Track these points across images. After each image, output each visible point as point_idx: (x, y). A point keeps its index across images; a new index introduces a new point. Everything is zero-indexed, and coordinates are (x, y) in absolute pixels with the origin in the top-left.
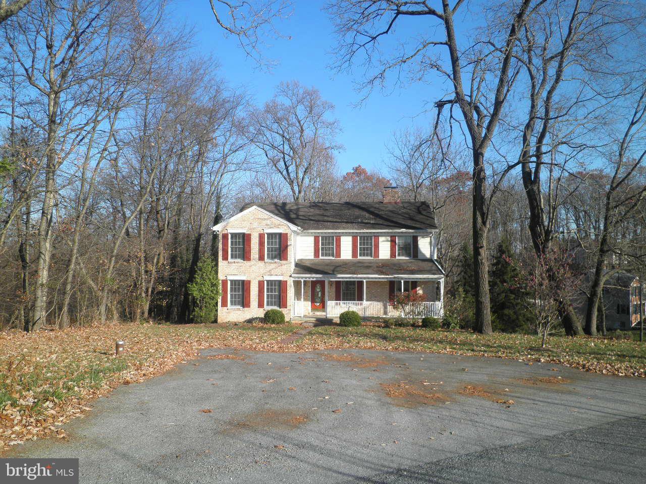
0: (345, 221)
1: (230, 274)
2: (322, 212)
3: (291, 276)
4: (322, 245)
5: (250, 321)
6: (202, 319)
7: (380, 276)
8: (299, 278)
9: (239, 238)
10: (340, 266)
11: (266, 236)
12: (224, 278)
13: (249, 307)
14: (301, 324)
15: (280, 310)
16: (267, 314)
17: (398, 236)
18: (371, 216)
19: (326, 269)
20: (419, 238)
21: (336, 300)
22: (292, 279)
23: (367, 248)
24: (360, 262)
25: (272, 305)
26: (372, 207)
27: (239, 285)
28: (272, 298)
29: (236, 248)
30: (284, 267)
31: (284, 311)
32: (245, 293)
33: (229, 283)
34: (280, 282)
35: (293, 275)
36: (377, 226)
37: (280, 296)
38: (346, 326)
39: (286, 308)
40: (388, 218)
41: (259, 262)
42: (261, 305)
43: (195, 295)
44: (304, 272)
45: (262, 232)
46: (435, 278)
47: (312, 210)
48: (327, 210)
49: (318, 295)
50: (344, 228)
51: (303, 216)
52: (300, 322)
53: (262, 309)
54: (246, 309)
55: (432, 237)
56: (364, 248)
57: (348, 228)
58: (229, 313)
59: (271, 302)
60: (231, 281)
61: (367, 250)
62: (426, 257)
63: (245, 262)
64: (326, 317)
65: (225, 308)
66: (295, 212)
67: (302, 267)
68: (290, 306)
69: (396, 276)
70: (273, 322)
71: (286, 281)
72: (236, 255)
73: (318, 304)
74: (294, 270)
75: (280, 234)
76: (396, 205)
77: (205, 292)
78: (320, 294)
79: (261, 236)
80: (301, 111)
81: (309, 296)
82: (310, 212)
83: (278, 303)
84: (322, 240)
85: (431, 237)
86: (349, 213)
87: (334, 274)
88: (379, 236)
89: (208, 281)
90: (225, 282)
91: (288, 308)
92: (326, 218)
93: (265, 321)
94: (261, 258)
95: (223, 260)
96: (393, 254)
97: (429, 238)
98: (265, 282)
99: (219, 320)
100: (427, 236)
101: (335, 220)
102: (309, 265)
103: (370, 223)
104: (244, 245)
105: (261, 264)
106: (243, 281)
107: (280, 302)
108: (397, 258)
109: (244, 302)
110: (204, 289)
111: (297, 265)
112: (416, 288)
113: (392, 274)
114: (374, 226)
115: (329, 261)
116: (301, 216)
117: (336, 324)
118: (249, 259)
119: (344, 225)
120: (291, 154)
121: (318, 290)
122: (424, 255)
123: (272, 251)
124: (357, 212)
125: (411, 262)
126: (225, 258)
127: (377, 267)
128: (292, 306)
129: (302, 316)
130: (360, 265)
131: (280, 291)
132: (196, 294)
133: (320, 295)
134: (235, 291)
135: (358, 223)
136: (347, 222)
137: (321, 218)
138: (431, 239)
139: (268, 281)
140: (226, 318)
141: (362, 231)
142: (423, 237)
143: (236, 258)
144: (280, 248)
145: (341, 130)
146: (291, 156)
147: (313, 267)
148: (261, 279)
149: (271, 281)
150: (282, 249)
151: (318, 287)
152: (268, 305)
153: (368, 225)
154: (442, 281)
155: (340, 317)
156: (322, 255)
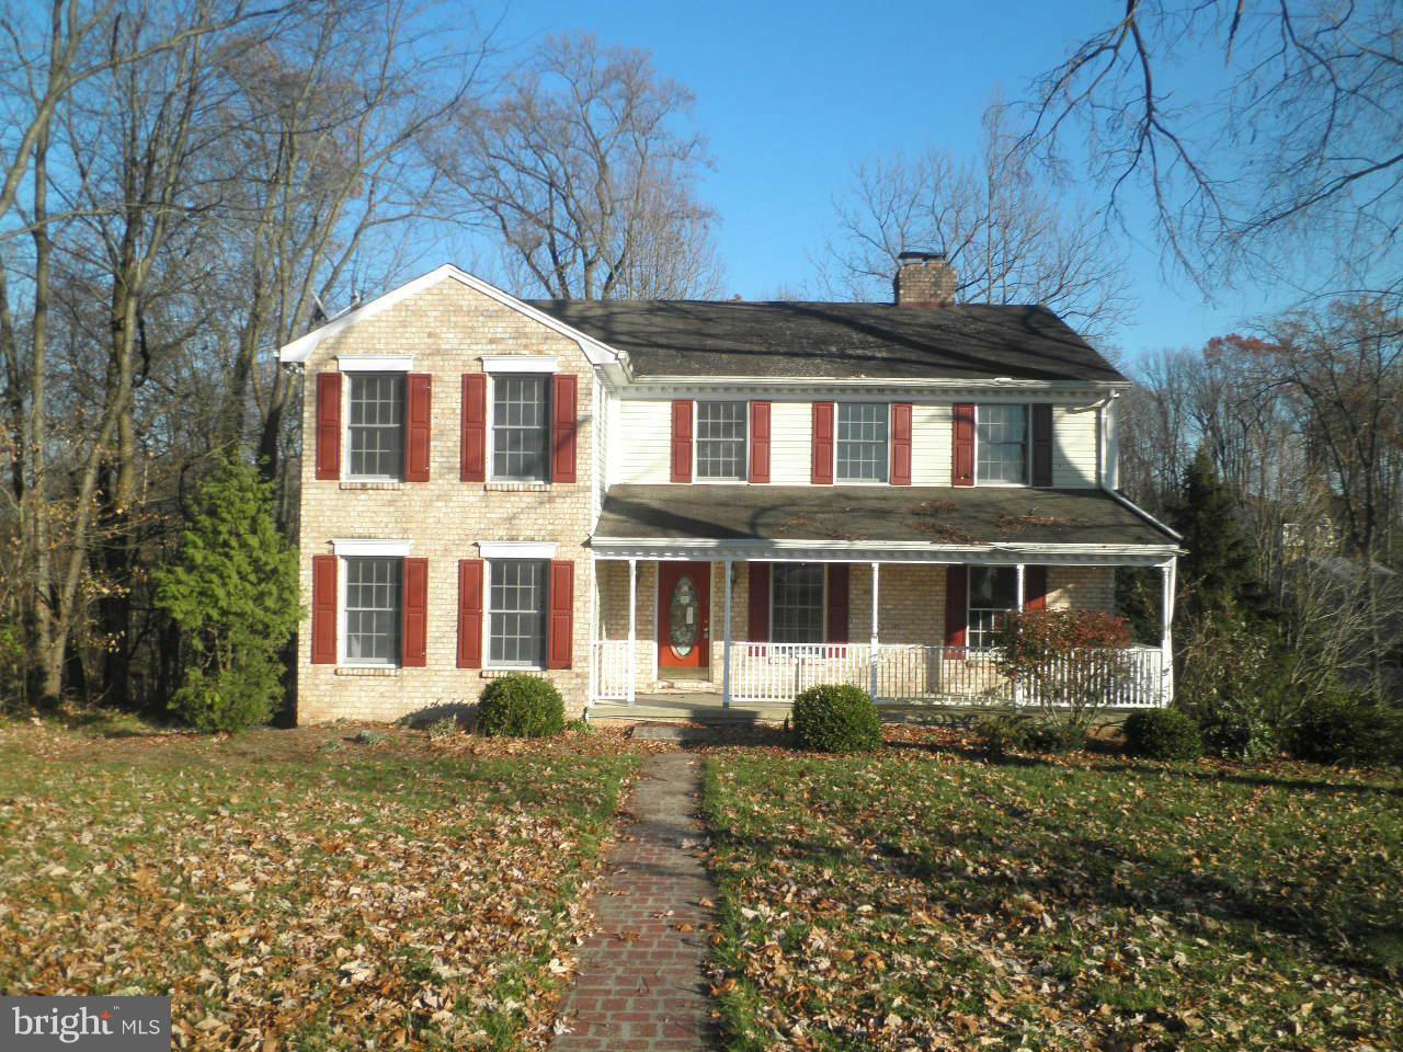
0: (782, 350)
1: (345, 532)
2: (694, 325)
3: (587, 544)
4: (702, 433)
5: (423, 720)
6: (216, 716)
7: (936, 547)
8: (618, 550)
9: (385, 395)
10: (773, 508)
11: (490, 383)
12: (324, 550)
13: (424, 664)
14: (628, 733)
15: (545, 675)
16: (492, 694)
17: (979, 405)
18: (871, 339)
19: (722, 517)
20: (1057, 412)
21: (753, 637)
22: (593, 556)
23: (867, 447)
24: (844, 495)
25: (510, 657)
26: (864, 315)
27: (382, 578)
28: (512, 630)
29: (371, 432)
30: (563, 506)
31: (559, 680)
32: (405, 609)
33: (342, 569)
34: (545, 565)
35: (596, 541)
36: (902, 367)
37: (543, 619)
38: (822, 749)
39: (569, 667)
40: (931, 344)
41: (465, 486)
42: (468, 655)
43: (179, 616)
44: (642, 528)
45: (475, 369)
46: (1147, 558)
47: (658, 320)
48: (710, 320)
49: (684, 616)
50: (783, 372)
51: (628, 333)
52: (622, 724)
53: (471, 674)
54: (406, 670)
55: (1104, 411)
56: (855, 447)
57: (798, 373)
58: (342, 686)
59: (511, 643)
60: (353, 561)
61: (867, 455)
62: (1088, 483)
63: (408, 486)
64: (726, 705)
65: (326, 669)
66: (599, 324)
67: (628, 510)
68: (585, 659)
69: (1000, 545)
70: (516, 729)
71: (571, 564)
72: (371, 457)
73: (684, 651)
74: (601, 519)
75: (547, 379)
76: (942, 311)
77: (223, 603)
78: (690, 611)
79: (472, 386)
80: (600, 117)
81: (651, 622)
82: (651, 325)
83: (535, 648)
84: (702, 415)
85: (1098, 410)
86: (790, 329)
87: (756, 536)
88: (911, 403)
89: (239, 557)
90: (324, 567)
91: (577, 667)
92: (709, 342)
93: (482, 726)
94: (471, 470)
95: (320, 476)
96: (961, 471)
97: (1093, 414)
98: (487, 567)
99: (303, 716)
100: (1087, 407)
101: (747, 347)
102: (655, 504)
103: (873, 358)
104: (401, 418)
105: (470, 493)
106: (399, 562)
107: (543, 643)
108: (977, 483)
109: (404, 646)
110: (220, 593)
111: (610, 502)
112: (1043, 593)
113: (985, 539)
114: (892, 367)
115: (730, 492)
116: (621, 333)
117: (770, 737)
118: (422, 476)
119: (783, 362)
120: (573, 231)
121: (685, 600)
122: (1075, 473)
123: (515, 443)
124: (817, 328)
125: (1032, 499)
126: (328, 470)
127: (916, 513)
128: (591, 659)
129: (631, 698)
130: (848, 506)
131: (543, 604)
132: (184, 609)
133: (690, 620)
134: (367, 603)
135: (831, 355)
136: (790, 354)
137: (693, 341)
138: (1098, 419)
139: (497, 564)
140: (332, 705)
141: (852, 381)
142: (1071, 411)
143: (371, 470)
144: (545, 434)
145: (709, 165)
146: (571, 239)
147: (672, 509)
148: (469, 553)
149: (512, 562)
150: (554, 438)
151: (685, 588)
152: (496, 654)
153: (865, 363)
154: (1170, 569)
155: (797, 708)
156: (702, 473)
